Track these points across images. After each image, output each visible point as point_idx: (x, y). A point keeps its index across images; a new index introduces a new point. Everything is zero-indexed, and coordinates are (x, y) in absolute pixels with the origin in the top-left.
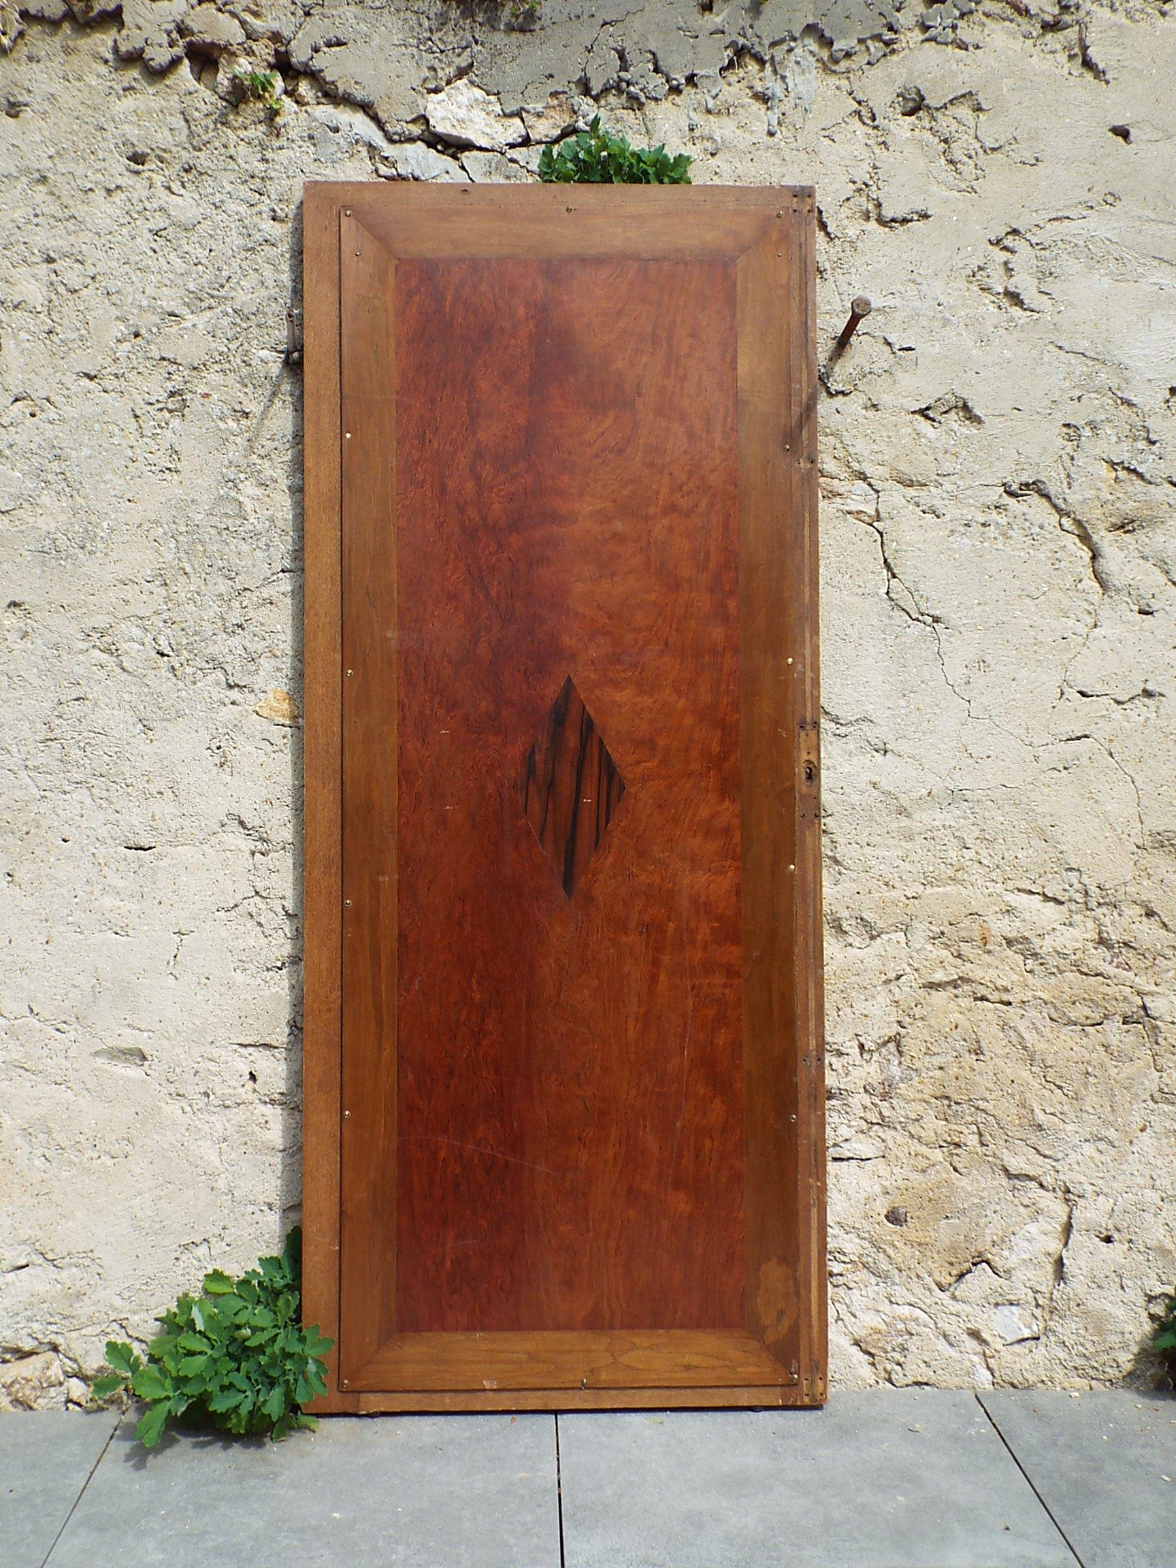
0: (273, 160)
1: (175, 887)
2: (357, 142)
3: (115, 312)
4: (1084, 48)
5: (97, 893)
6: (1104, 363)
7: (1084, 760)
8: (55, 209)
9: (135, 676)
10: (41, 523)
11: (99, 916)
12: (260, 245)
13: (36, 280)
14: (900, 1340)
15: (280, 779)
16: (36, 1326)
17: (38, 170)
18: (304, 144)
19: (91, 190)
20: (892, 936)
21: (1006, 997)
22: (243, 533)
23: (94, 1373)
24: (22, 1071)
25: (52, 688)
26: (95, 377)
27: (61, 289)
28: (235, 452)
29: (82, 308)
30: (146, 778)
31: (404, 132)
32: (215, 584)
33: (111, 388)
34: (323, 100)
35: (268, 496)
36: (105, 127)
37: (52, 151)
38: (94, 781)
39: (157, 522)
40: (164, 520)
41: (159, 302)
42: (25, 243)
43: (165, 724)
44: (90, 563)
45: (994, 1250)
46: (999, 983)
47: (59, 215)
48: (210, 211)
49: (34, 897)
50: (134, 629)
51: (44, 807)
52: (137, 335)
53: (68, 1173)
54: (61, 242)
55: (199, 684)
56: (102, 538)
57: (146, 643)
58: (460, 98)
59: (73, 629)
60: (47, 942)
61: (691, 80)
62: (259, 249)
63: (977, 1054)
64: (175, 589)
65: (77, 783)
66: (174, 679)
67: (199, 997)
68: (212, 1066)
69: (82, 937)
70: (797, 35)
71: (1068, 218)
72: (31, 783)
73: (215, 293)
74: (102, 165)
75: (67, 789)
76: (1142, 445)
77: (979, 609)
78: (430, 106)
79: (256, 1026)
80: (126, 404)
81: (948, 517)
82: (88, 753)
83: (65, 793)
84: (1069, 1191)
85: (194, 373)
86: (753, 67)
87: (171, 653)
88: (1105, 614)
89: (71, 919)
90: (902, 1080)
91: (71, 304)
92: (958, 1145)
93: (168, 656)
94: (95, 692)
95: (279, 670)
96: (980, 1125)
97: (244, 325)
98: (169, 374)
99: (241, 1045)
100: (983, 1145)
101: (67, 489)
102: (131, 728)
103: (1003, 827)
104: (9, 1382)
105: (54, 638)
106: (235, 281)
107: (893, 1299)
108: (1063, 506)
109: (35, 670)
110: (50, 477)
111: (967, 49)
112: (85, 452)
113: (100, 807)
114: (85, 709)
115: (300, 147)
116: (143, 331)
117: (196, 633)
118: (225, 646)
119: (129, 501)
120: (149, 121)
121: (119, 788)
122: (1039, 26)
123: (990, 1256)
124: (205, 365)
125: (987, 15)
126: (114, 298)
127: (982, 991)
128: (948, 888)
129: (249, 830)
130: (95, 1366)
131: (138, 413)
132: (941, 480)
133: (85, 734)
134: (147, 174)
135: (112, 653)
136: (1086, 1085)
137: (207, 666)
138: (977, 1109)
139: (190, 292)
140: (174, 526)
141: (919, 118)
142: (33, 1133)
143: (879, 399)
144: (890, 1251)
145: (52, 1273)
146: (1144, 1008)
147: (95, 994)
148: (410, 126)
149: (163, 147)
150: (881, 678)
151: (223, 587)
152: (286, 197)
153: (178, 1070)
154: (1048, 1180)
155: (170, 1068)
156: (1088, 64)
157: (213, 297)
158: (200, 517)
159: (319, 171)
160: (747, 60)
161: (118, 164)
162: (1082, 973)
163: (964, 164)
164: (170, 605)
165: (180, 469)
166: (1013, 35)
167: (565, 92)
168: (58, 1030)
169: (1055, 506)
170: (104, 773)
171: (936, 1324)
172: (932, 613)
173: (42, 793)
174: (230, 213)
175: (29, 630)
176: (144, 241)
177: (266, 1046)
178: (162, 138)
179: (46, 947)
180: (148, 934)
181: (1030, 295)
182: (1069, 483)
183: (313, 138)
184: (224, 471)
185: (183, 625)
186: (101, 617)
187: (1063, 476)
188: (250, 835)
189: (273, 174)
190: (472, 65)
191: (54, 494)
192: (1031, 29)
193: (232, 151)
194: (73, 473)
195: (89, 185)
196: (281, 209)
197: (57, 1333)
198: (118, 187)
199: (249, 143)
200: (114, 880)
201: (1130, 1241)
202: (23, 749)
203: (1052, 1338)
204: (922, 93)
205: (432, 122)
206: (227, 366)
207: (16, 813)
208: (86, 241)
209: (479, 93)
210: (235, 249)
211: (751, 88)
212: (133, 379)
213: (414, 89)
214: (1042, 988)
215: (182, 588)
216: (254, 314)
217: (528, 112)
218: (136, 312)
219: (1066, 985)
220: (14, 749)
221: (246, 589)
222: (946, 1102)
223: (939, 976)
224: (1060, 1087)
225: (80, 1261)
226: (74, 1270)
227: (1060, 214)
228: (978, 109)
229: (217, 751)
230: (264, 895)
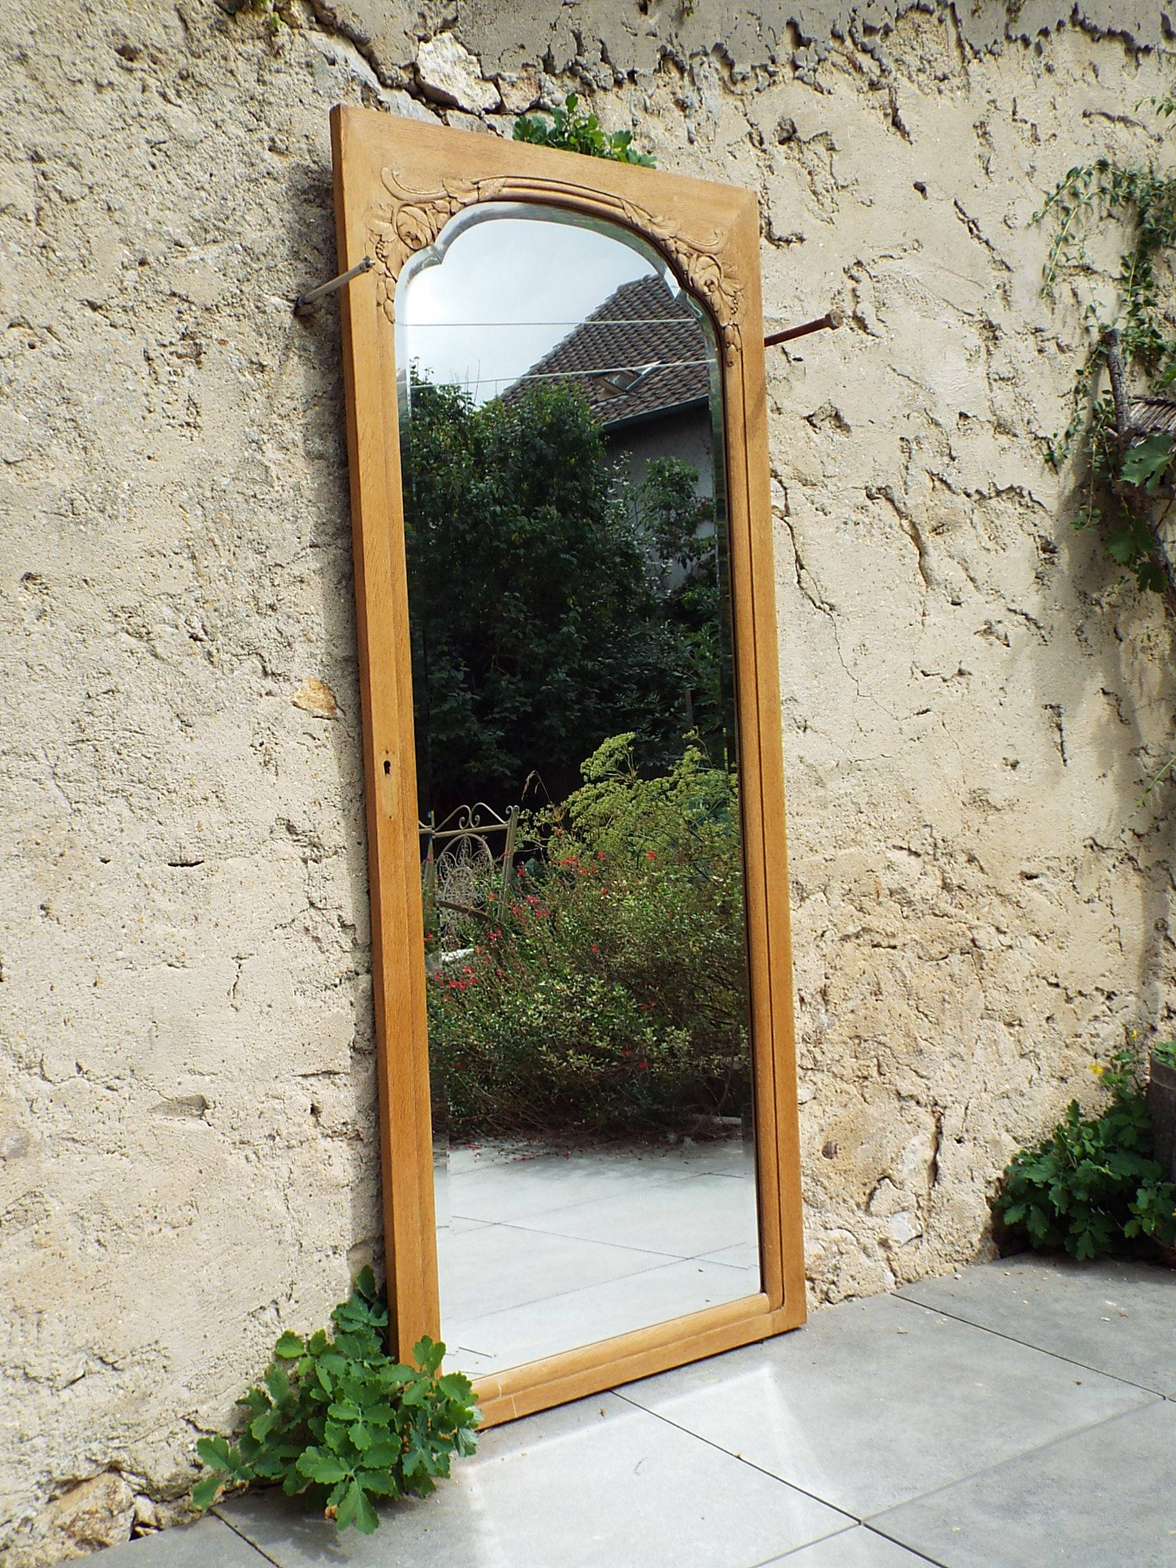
0: (271, 83)
1: (231, 906)
2: (353, 79)
3: (118, 233)
4: (896, 110)
5: (146, 921)
6: (921, 387)
7: (930, 730)
8: (39, 98)
9: (169, 664)
10: (54, 478)
11: (152, 948)
12: (264, 177)
13: (22, 181)
14: (834, 1261)
15: (326, 777)
16: (95, 1446)
17: (19, 46)
18: (301, 72)
19: (80, 81)
20: (816, 896)
21: (893, 943)
22: (270, 502)
23: (166, 1483)
24: (70, 1144)
25: (79, 678)
26: (100, 307)
27: (54, 196)
28: (255, 410)
29: (80, 222)
30: (188, 782)
31: (397, 78)
32: (246, 558)
33: (121, 323)
34: (316, 26)
35: (290, 462)
36: (93, 9)
37: (34, 26)
38: (132, 789)
39: (181, 485)
40: (188, 483)
41: (165, 228)
42: (7, 133)
43: (205, 718)
44: (113, 529)
45: (893, 1166)
46: (889, 930)
47: (44, 104)
48: (211, 129)
49: (76, 931)
50: (164, 609)
51: (78, 823)
52: (143, 263)
53: (126, 1256)
54: (49, 139)
55: (236, 673)
56: (123, 500)
57: (181, 626)
58: (445, 52)
59: (99, 607)
60: (95, 984)
61: (631, 74)
62: (262, 181)
63: (876, 995)
64: (206, 563)
65: (113, 792)
66: (210, 667)
67: (262, 1029)
68: (276, 1104)
69: (134, 973)
70: (709, 51)
71: (891, 257)
72: (60, 794)
73: (221, 224)
74: (89, 53)
75: (102, 799)
76: (946, 460)
77: (858, 598)
78: (422, 55)
79: (319, 1052)
80: (138, 343)
81: (833, 515)
82: (124, 756)
83: (100, 804)
84: (936, 1104)
85: (207, 315)
86: (675, 74)
87: (205, 637)
88: (930, 605)
89: (120, 954)
90: (828, 1027)
91: (67, 216)
92: (866, 1078)
93: (201, 640)
94: (126, 683)
95: (313, 655)
96: (881, 1058)
97: (254, 266)
98: (180, 312)
99: (305, 1076)
100: (881, 1074)
101: (78, 439)
102: (169, 725)
103: (882, 792)
104: (68, 1522)
105: (78, 619)
106: (240, 214)
107: (828, 1226)
108: (904, 510)
109: (58, 657)
110: (59, 423)
111: (822, 92)
112: (98, 396)
113: (141, 819)
114: (117, 703)
115: (297, 74)
116: (151, 259)
117: (231, 614)
118: (260, 629)
119: (149, 458)
120: (140, 12)
121: (160, 796)
122: (867, 83)
123: (890, 1171)
124: (217, 307)
125: (834, 65)
126: (117, 215)
127: (878, 939)
128: (852, 850)
129: (297, 834)
130: (167, 1475)
131: (152, 355)
132: (826, 481)
133: (120, 733)
134: (140, 74)
135: (141, 637)
136: (943, 1010)
137: (243, 652)
138: (880, 1043)
139: (195, 220)
140: (200, 490)
141: (791, 149)
142: (86, 1216)
143: (782, 404)
144: (826, 1183)
145: (112, 1378)
146: (973, 941)
147: (152, 1039)
148: (402, 72)
149: (159, 46)
150: (800, 661)
151: (253, 562)
152: (286, 128)
153: (242, 1114)
154: (923, 1098)
155: (234, 1112)
156: (896, 124)
157: (218, 229)
158: (225, 481)
159: (318, 104)
160: (671, 66)
161: (109, 58)
162: (936, 915)
163: (824, 196)
164: (202, 582)
165: (201, 425)
166: (849, 86)
167: (534, 66)
168: (108, 1088)
169: (897, 509)
170: (143, 779)
171: (857, 1240)
172: (829, 601)
173: (74, 806)
174: (230, 135)
175: (48, 609)
176: (142, 153)
177: (329, 1073)
178: (155, 34)
179: (94, 990)
180: (206, 962)
181: (871, 321)
182: (906, 490)
183: (311, 66)
184: (247, 429)
185: (217, 605)
186: (129, 593)
187: (901, 483)
188: (298, 840)
189: (272, 99)
190: (456, 19)
191: (64, 445)
192: (862, 85)
193: (232, 65)
194: (86, 421)
195: (79, 76)
196: (281, 141)
197: (119, 1448)
198: (110, 83)
199: (248, 60)
200: (163, 903)
201: (975, 1139)
202: (51, 753)
203: (932, 1233)
204: (796, 125)
205: (422, 72)
206: (241, 310)
207: (46, 832)
208: (79, 142)
209: (462, 51)
210: (238, 177)
211: (674, 94)
212: (143, 314)
213: (406, 34)
214: (914, 931)
215: (213, 562)
216: (264, 255)
217: (504, 79)
218: (141, 235)
219: (927, 927)
220: (40, 754)
221: (277, 565)
222: (857, 1041)
223: (851, 930)
224: (926, 1016)
225: (144, 1357)
226: (137, 1369)
227: (887, 253)
228: (831, 148)
229: (259, 748)
230: (320, 906)
